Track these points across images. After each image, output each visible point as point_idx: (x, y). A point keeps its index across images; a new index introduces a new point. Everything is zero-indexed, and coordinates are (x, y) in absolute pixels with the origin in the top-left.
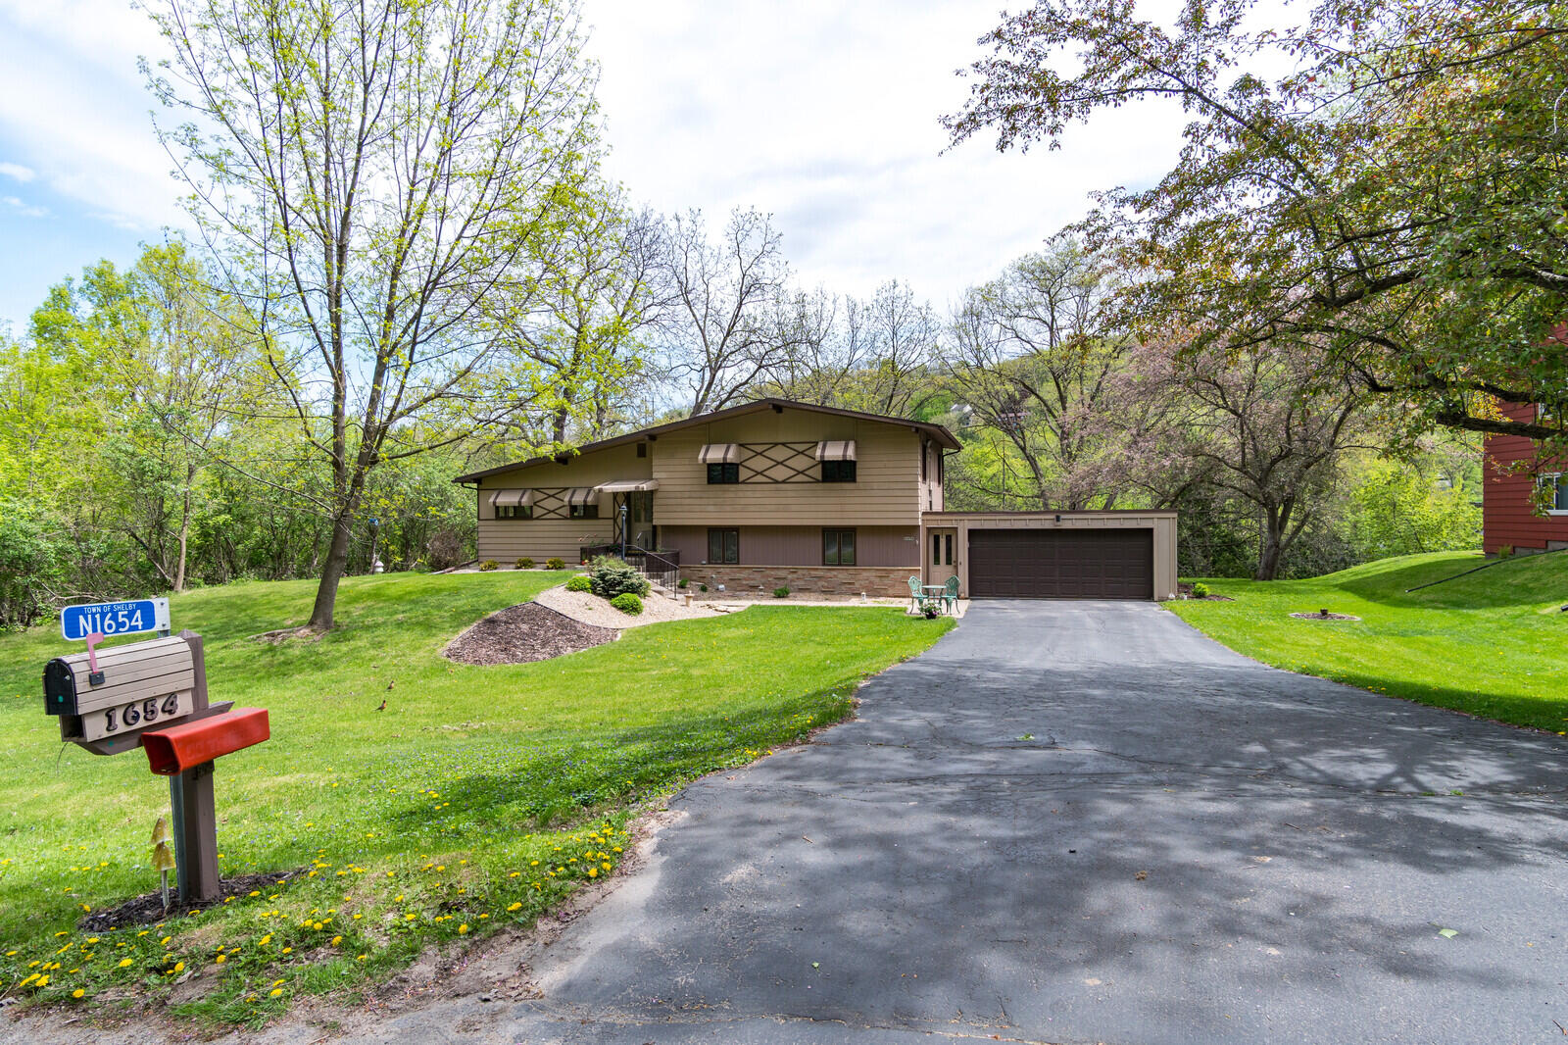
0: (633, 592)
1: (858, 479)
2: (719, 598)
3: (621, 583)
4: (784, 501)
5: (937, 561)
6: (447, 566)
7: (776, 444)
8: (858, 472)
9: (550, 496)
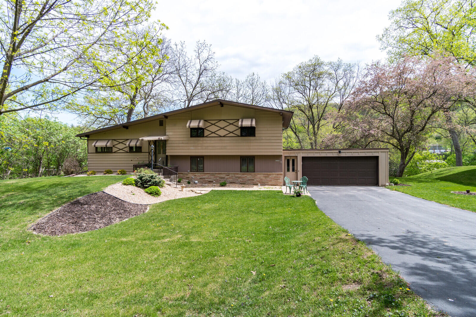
0: (155, 185)
1: (256, 135)
2: (196, 187)
3: (150, 181)
4: (224, 145)
5: (288, 170)
6: (72, 173)
7: (221, 120)
8: (256, 132)
9: (120, 143)
